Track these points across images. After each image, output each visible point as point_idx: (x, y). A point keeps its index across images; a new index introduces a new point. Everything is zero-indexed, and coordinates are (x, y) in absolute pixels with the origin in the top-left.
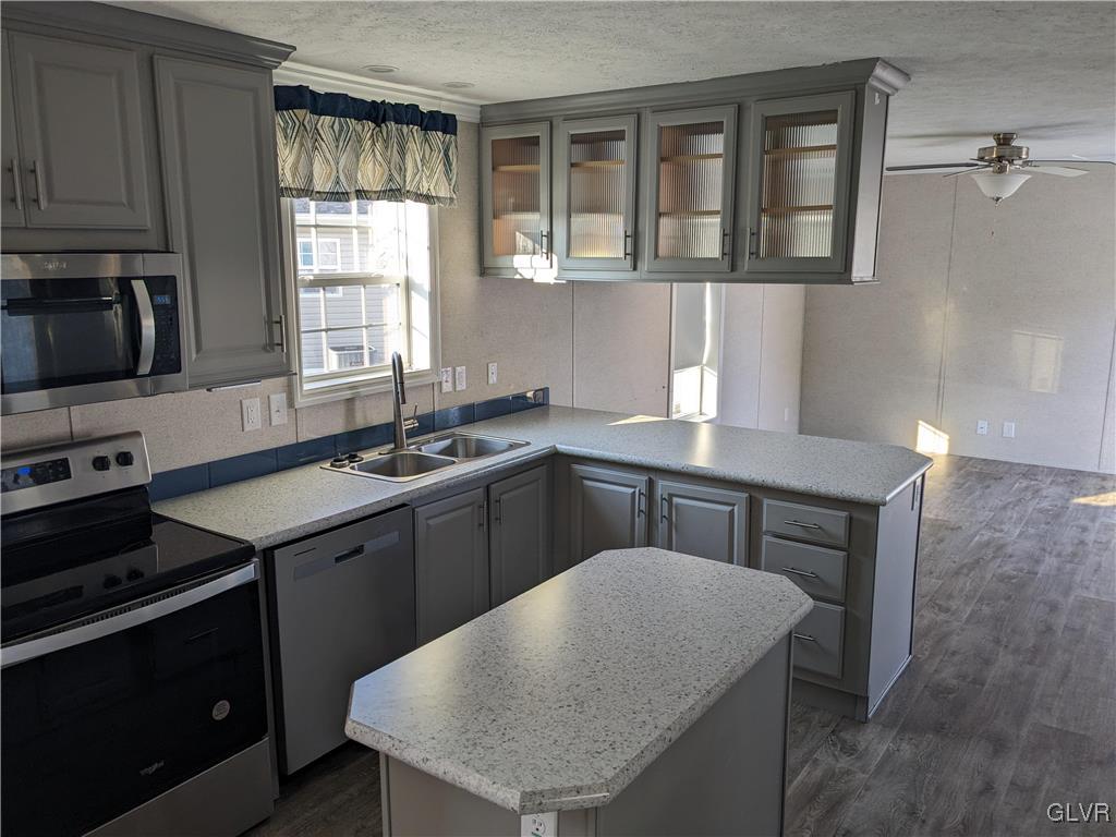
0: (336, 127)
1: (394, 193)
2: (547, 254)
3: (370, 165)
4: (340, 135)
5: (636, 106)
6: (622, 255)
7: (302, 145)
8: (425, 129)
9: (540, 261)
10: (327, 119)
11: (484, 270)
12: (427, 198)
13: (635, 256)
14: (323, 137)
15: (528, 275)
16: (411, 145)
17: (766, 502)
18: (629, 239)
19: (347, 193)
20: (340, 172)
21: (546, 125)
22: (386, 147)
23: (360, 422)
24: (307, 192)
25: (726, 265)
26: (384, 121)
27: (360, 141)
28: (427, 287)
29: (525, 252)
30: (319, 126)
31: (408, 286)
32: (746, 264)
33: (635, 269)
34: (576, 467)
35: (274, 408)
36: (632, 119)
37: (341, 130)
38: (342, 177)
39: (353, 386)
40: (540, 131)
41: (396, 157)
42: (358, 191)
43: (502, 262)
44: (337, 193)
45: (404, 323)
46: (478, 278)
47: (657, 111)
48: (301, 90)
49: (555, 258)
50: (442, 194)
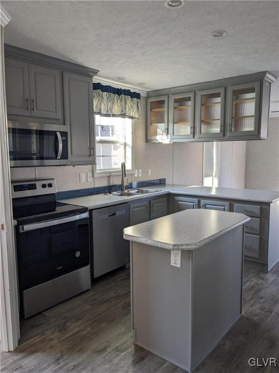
0: (108, 95)
1: (123, 115)
2: (167, 134)
3: (116, 107)
4: (109, 98)
5: (194, 89)
6: (189, 134)
7: (99, 100)
8: (132, 97)
9: (165, 136)
10: (105, 93)
11: (147, 140)
12: (132, 118)
13: (194, 133)
14: (104, 98)
15: (160, 141)
16: (128, 102)
17: (235, 204)
18: (192, 129)
19: (110, 115)
20: (108, 108)
21: (167, 97)
22: (121, 102)
23: (112, 184)
24: (99, 113)
25: (222, 135)
26: (121, 94)
27: (114, 99)
28: (131, 145)
29: (160, 134)
30: (103, 95)
31: (125, 145)
32: (228, 134)
33: (194, 137)
34: (176, 197)
35: (88, 177)
36: (193, 93)
38: (109, 110)
39: (110, 172)
40: (165, 98)
41: (124, 105)
42: (113, 115)
43: (153, 138)
44: (108, 114)
45: (124, 156)
46: (145, 143)
47: (201, 90)
48: (99, 84)
49: (169, 136)
50: (136, 117)
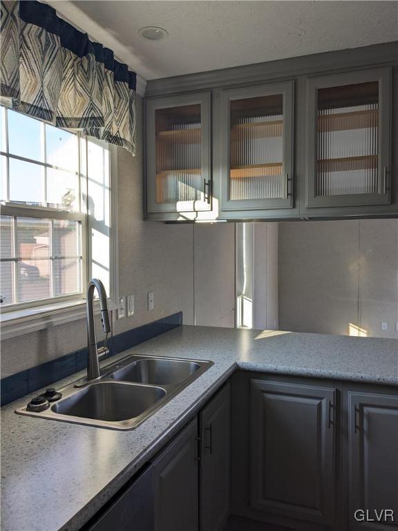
0: (43, 38)
1: (96, 121)
2: (208, 198)
3: (71, 93)
4: (46, 49)
6: (282, 196)
8: (115, 77)
9: (202, 204)
10: (35, 28)
11: (147, 215)
13: (294, 194)
14: (30, 45)
15: (191, 216)
16: (106, 89)
18: (290, 182)
19: (51, 112)
20: (45, 88)
21: (207, 95)
22: (88, 79)
23: (52, 354)
24: (11, 94)
26: (85, 54)
27: (64, 66)
28: (108, 223)
29: (187, 199)
30: (25, 32)
31: (89, 224)
33: (294, 206)
34: (256, 381)
36: (290, 85)
37: (47, 45)
38: (47, 95)
39: (46, 316)
40: (201, 100)
41: (97, 87)
42: (59, 116)
43: (165, 208)
44: (41, 109)
45: (84, 257)
46: (142, 222)
47: (314, 76)
49: (215, 201)
50: (127, 138)
